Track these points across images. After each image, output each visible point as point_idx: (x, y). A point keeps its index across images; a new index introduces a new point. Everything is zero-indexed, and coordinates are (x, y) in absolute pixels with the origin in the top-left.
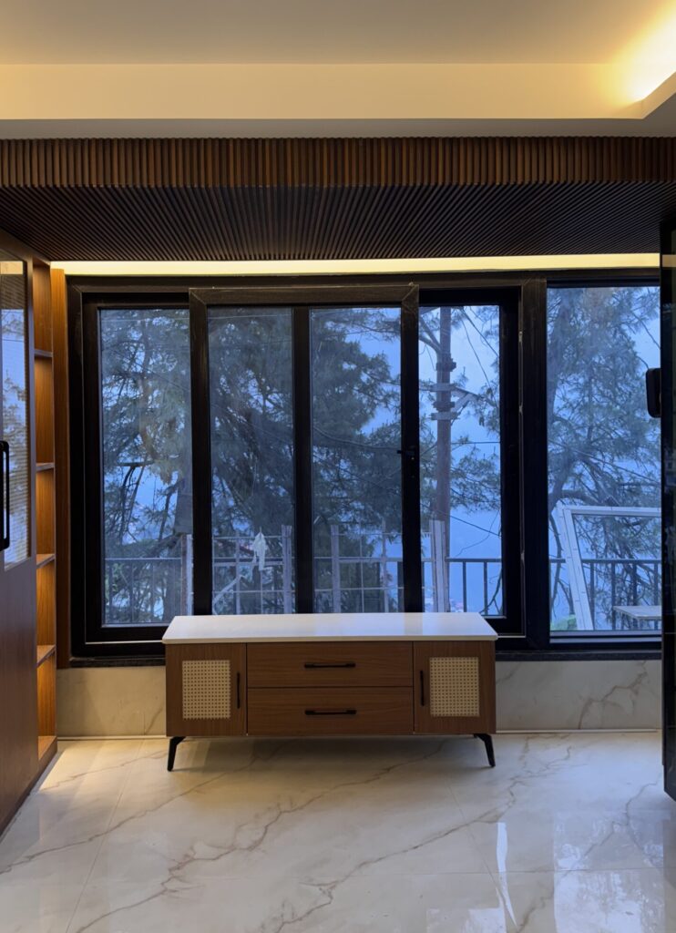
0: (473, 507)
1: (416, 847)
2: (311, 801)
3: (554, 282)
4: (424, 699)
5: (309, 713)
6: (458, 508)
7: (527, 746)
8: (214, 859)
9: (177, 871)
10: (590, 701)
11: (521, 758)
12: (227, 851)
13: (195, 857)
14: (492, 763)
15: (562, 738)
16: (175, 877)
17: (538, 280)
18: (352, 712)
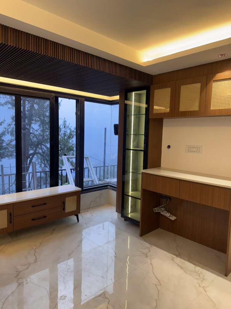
0: (10, 158)
1: (78, 246)
2: (41, 244)
3: (87, 100)
4: (64, 209)
5: (33, 220)
6: (6, 158)
7: (82, 215)
8: (27, 269)
9: (18, 277)
10: (91, 202)
11: (83, 218)
12: (28, 265)
13: (20, 270)
14: (78, 221)
15: (87, 211)
16: (19, 279)
17: (83, 99)
18: (45, 217)
